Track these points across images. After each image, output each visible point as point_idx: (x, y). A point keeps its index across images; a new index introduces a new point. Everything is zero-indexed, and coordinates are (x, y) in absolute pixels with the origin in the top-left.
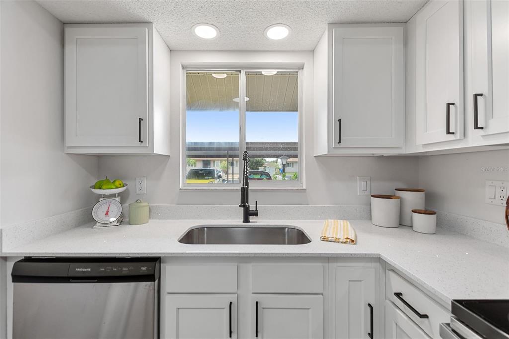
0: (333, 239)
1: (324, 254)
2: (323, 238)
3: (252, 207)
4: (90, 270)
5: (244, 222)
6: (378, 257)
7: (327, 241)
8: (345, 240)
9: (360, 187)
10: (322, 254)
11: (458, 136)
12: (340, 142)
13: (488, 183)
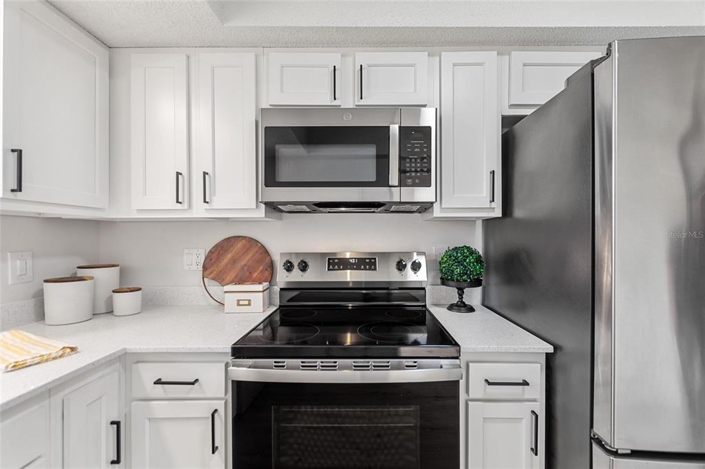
0: (37, 360)
1: (53, 381)
2: (14, 366)
6: (124, 352)
7: (27, 367)
8: (61, 353)
9: (14, 269)
10: (49, 383)
11: (185, 206)
12: (20, 189)
13: (186, 251)
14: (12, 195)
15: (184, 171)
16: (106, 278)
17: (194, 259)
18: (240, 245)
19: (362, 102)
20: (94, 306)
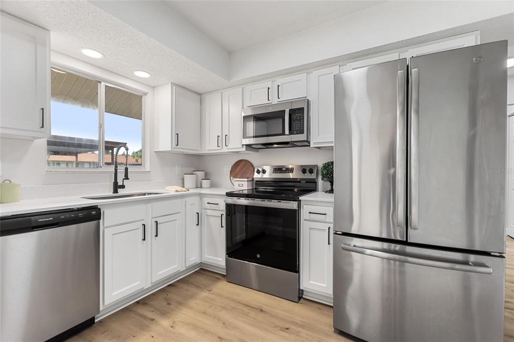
3: (120, 183)
4: (52, 219)
5: (114, 193)
6: (200, 193)
8: (185, 190)
9: (177, 170)
11: (221, 148)
12: (178, 145)
13: (225, 166)
14: (176, 147)
15: (220, 135)
16: (201, 174)
17: (228, 169)
18: (242, 163)
19: (280, 100)
20: (197, 184)
